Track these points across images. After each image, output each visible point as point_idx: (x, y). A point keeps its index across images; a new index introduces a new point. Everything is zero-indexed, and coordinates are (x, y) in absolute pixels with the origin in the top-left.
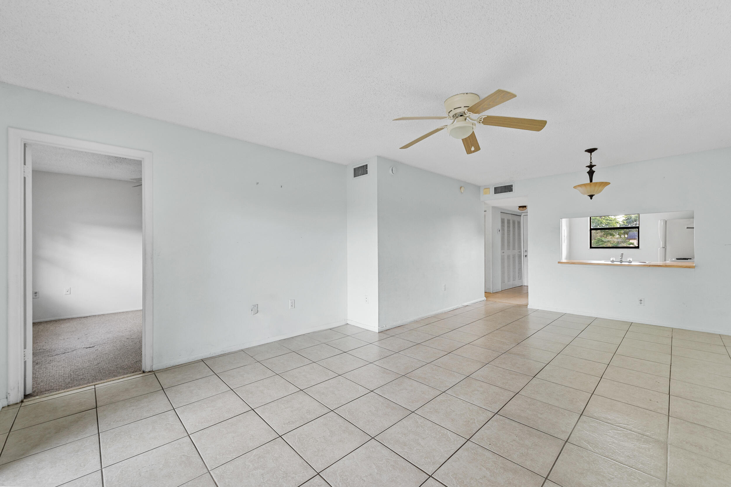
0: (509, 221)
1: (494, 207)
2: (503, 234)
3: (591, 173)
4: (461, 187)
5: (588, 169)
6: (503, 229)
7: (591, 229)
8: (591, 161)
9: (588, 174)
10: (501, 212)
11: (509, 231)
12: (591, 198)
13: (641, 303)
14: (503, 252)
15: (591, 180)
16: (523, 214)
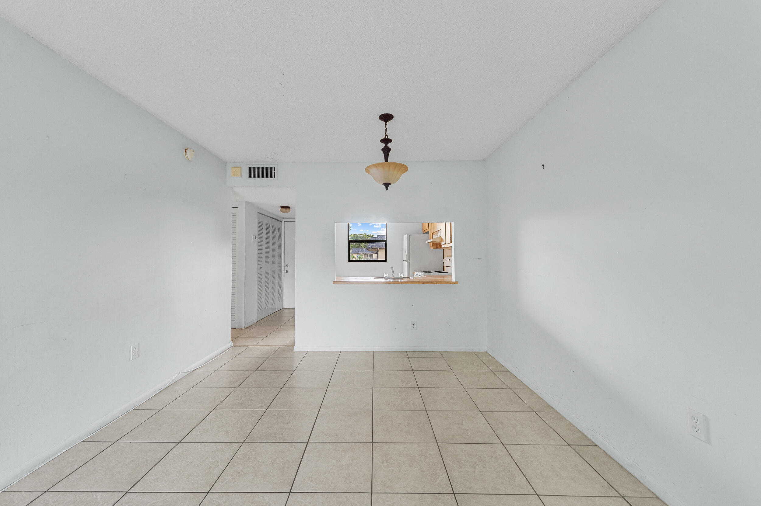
0: (268, 226)
1: (248, 202)
2: (261, 243)
3: (386, 151)
4: (187, 149)
5: (383, 145)
6: (261, 237)
7: (350, 242)
8: (386, 134)
9: (382, 152)
10: (258, 213)
11: (267, 239)
12: (387, 189)
13: (414, 327)
14: (261, 268)
15: (386, 160)
16: (284, 220)
